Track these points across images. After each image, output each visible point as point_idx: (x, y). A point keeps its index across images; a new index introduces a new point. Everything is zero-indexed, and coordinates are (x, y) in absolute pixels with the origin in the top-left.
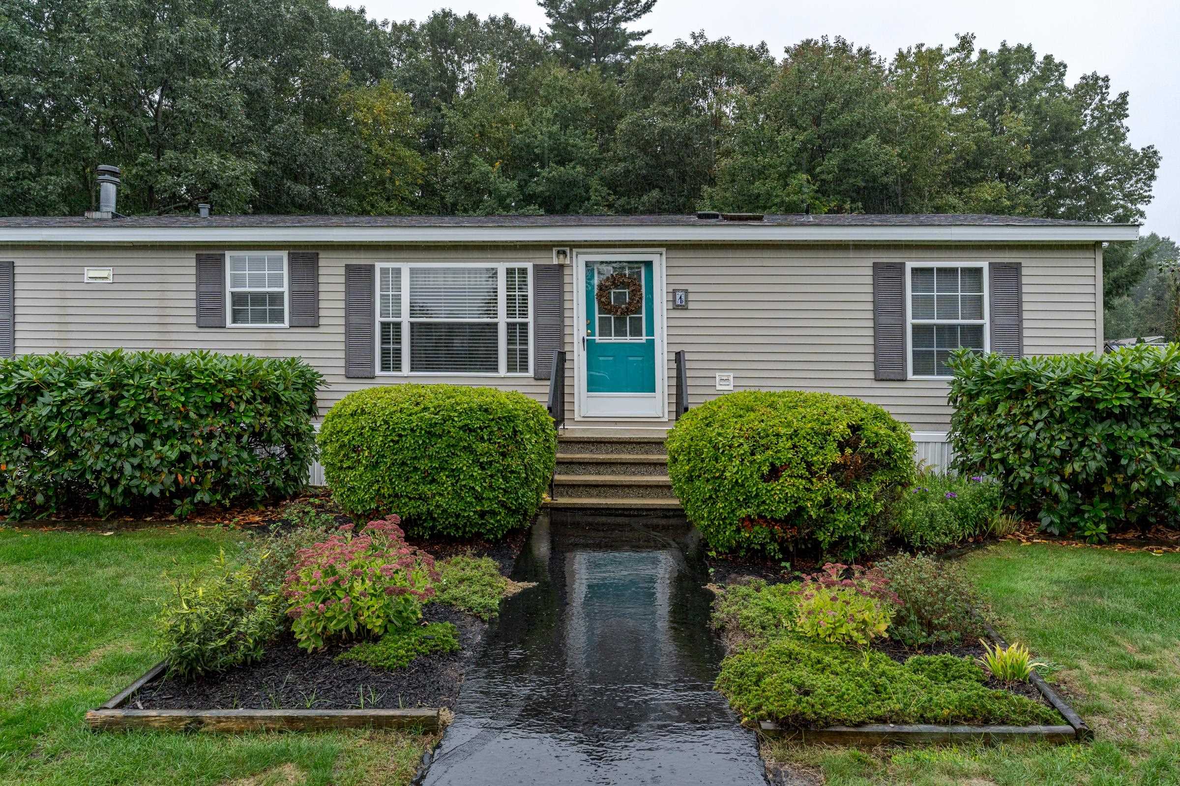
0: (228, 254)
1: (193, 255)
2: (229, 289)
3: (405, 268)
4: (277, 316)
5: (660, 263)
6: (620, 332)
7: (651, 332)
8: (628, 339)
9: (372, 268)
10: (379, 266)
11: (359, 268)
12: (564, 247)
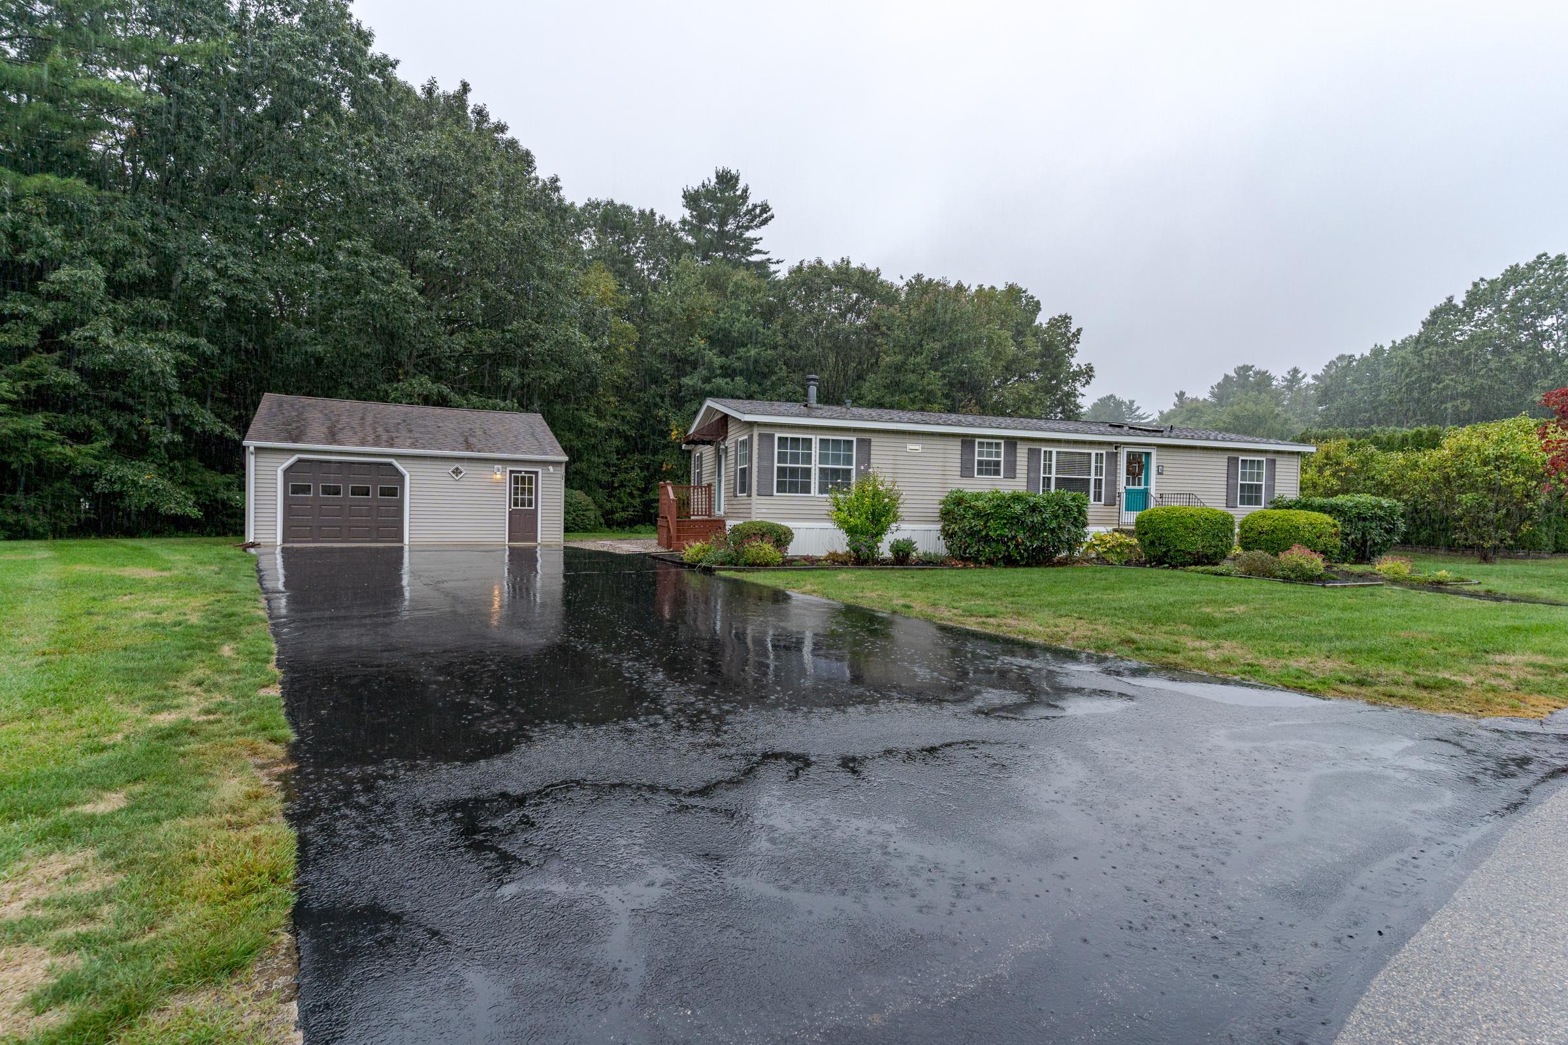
0: (977, 440)
1: (960, 440)
2: (977, 458)
3: (1054, 450)
4: (997, 473)
5: (1154, 453)
6: (1134, 484)
7: (1146, 483)
8: (1137, 487)
9: (1040, 450)
10: (1043, 449)
11: (1035, 450)
12: (1117, 445)
